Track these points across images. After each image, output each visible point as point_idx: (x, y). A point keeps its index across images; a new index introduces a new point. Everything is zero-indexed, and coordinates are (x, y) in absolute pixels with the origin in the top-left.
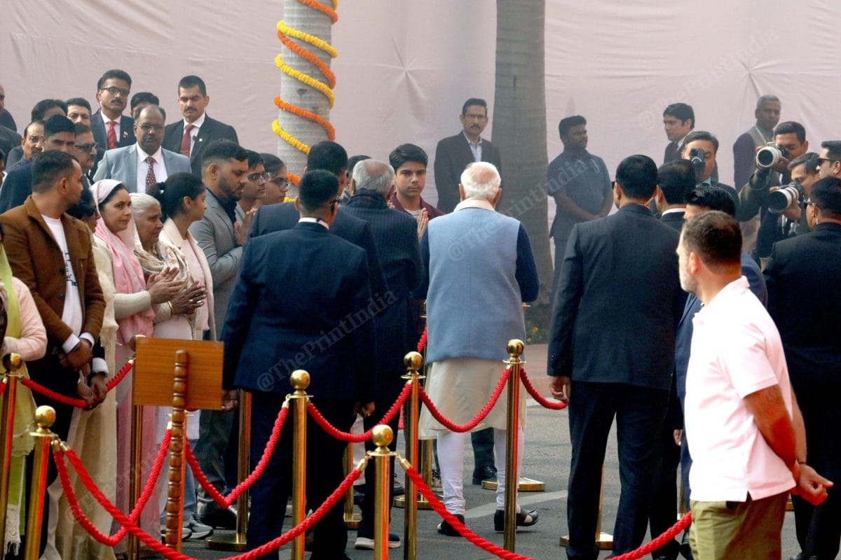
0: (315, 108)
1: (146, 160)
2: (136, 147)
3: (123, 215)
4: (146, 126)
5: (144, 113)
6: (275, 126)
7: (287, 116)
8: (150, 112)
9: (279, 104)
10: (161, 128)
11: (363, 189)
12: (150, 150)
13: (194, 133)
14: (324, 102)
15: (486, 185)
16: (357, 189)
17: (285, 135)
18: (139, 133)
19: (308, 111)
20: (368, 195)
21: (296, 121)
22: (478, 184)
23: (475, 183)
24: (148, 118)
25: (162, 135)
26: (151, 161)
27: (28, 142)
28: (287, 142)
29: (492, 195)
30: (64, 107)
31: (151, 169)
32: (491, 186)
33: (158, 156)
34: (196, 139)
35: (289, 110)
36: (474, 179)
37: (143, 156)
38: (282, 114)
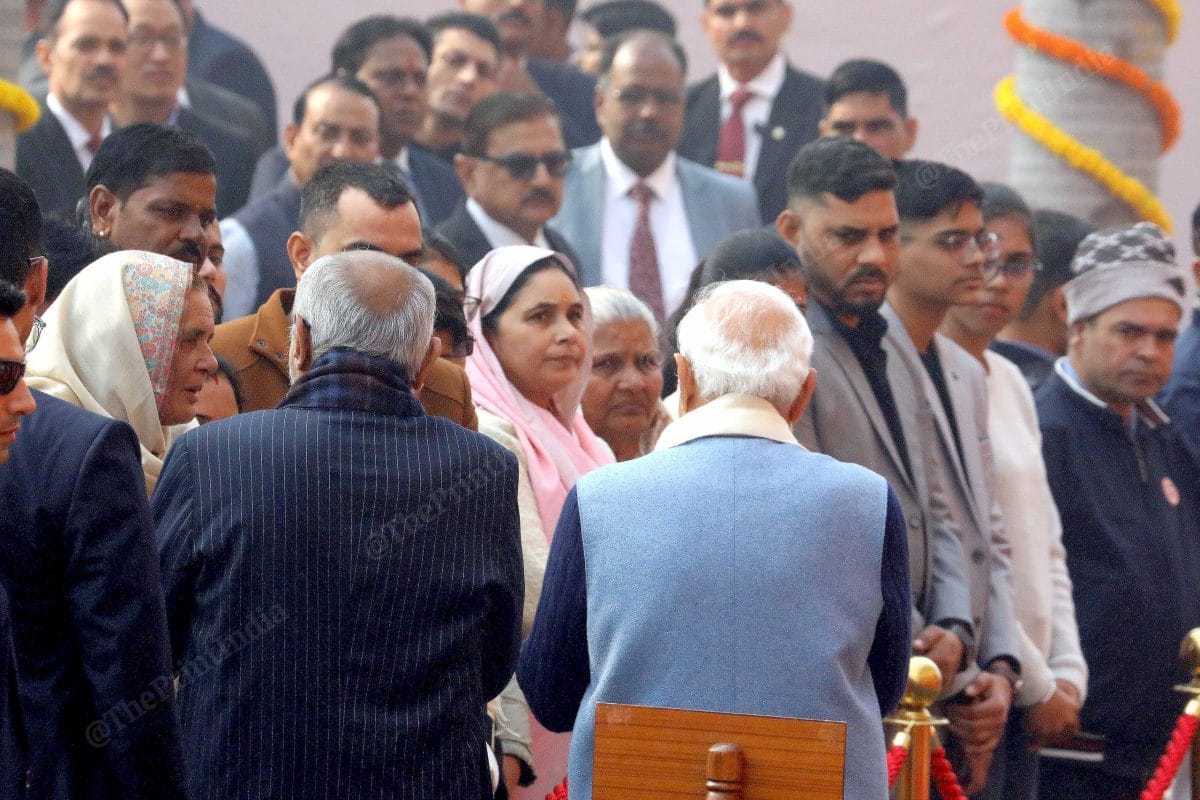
0: (1123, 45)
1: (630, 193)
2: (603, 152)
3: (552, 340)
4: (632, 96)
5: (625, 57)
6: (1005, 96)
7: (1040, 66)
8: (643, 54)
9: (1018, 31)
10: (674, 99)
11: (340, 349)
12: (641, 163)
13: (757, 113)
14: (1151, 28)
15: (772, 353)
16: (317, 353)
17: (1036, 121)
18: (610, 112)
19: (1104, 53)
20: (362, 371)
21: (1068, 83)
22: (743, 349)
23: (735, 347)
24: (639, 69)
25: (676, 120)
26: (644, 196)
27: (307, 136)
28: (1040, 145)
29: (792, 385)
30: (423, 36)
31: (644, 220)
32: (786, 357)
33: (664, 181)
34: (764, 131)
35: (1047, 49)
36: (731, 332)
37: (620, 178)
38: (1025, 62)
